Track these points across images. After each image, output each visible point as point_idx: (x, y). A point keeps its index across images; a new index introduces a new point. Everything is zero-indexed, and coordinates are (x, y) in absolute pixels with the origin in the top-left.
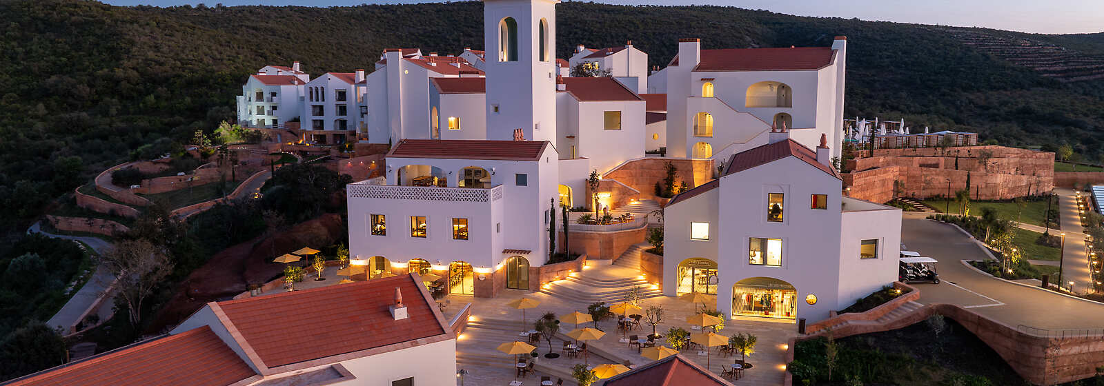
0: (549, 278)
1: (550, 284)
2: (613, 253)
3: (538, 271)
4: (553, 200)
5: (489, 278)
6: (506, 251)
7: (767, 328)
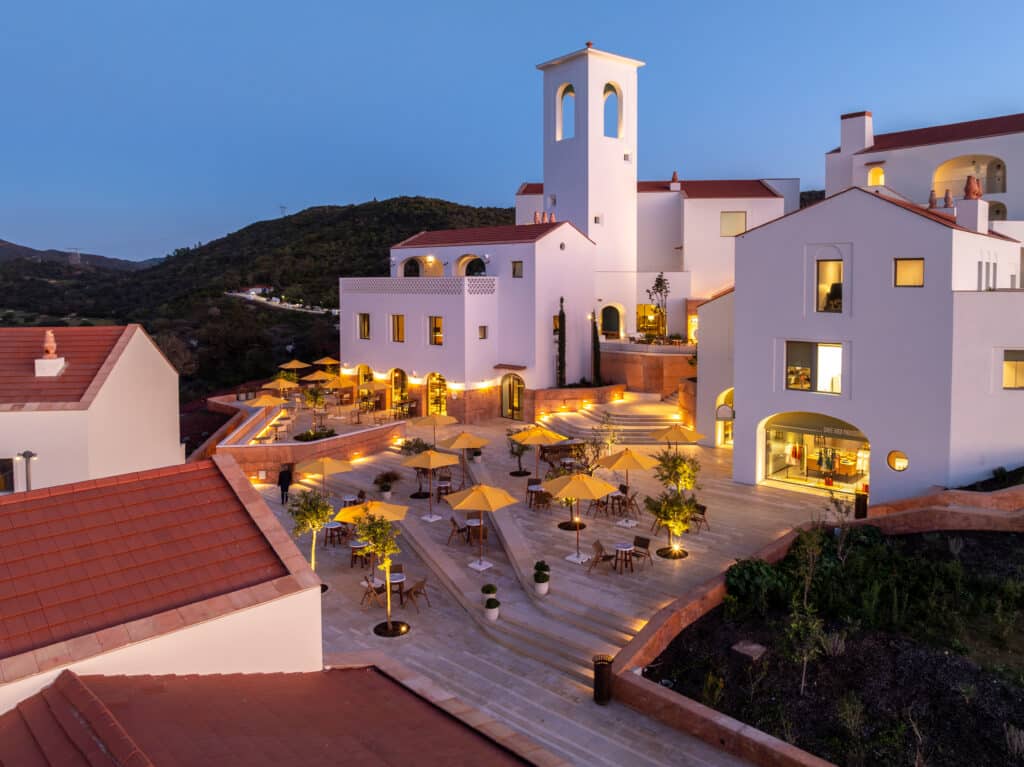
0: (551, 406)
1: (551, 416)
2: (662, 384)
3: (534, 395)
4: (562, 300)
5: (461, 396)
6: (499, 367)
7: (802, 505)
